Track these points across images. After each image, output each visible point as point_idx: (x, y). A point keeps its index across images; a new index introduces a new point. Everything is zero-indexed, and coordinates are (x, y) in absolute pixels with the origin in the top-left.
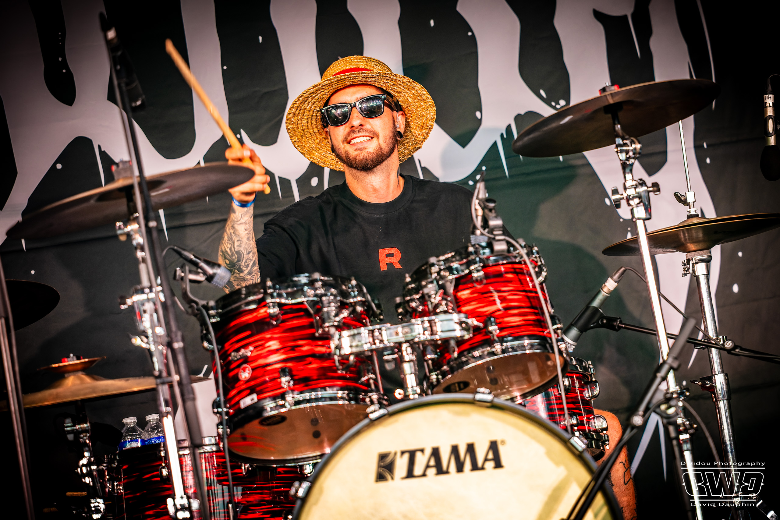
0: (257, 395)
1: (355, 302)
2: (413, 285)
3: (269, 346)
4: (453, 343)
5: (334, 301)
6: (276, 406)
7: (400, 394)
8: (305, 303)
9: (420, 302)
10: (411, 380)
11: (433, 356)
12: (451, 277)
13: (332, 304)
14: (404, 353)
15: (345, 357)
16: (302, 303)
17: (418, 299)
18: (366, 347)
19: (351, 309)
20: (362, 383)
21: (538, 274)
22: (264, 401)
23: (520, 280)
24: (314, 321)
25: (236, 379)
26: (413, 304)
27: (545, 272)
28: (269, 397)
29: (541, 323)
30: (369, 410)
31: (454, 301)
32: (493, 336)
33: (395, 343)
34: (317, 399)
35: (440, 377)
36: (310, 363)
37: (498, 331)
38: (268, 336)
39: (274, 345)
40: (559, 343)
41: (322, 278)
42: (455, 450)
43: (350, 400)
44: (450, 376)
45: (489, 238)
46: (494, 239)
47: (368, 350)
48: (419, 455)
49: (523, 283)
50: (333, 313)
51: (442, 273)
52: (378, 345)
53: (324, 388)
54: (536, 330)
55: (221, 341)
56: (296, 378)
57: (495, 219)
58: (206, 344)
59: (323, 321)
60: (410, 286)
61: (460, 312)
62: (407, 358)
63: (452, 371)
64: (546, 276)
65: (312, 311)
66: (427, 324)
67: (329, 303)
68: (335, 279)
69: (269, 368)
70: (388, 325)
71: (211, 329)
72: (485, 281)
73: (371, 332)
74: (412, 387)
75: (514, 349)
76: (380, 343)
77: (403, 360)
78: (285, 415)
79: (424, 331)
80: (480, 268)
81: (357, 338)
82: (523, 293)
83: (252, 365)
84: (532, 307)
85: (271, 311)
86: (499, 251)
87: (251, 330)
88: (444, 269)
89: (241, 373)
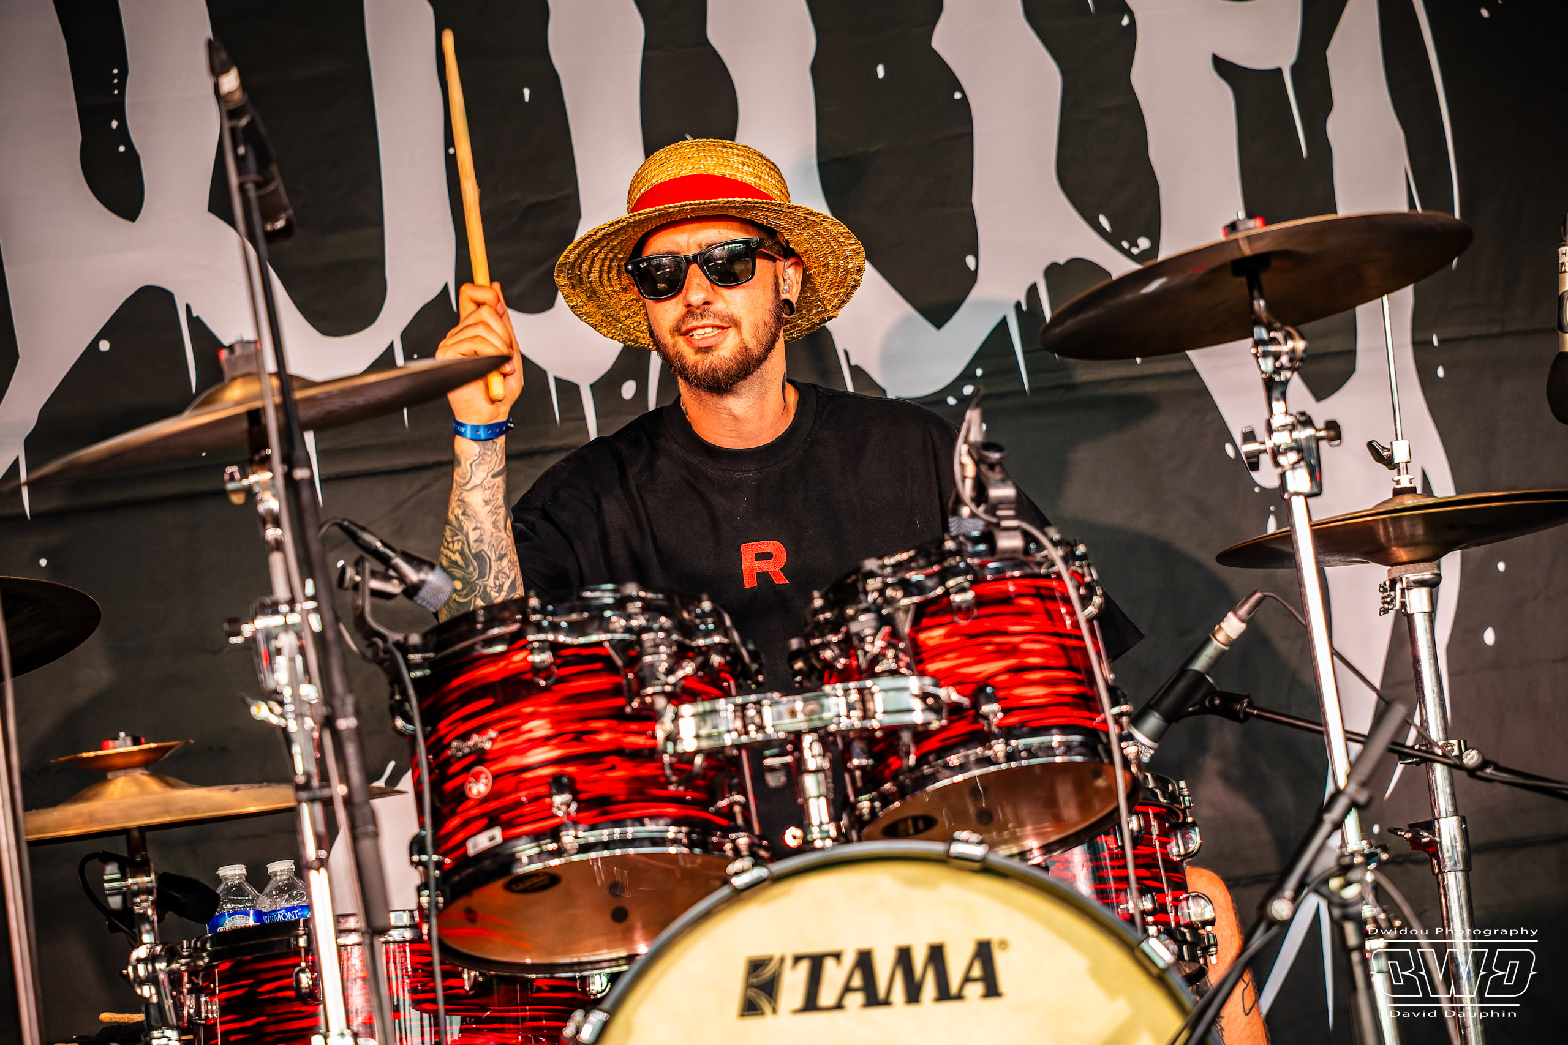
0: (502, 831)
1: (708, 646)
2: (828, 615)
3: (530, 731)
4: (906, 737)
5: (666, 642)
6: (541, 853)
7: (794, 837)
8: (607, 645)
9: (841, 650)
10: (818, 810)
11: (864, 762)
12: (906, 601)
13: (662, 649)
14: (807, 754)
15: (685, 758)
16: (599, 644)
17: (838, 643)
18: (728, 740)
19: (700, 659)
20: (718, 812)
21: (1085, 601)
22: (515, 843)
23: (1048, 612)
24: (624, 682)
25: (461, 795)
26: (828, 654)
27: (1100, 596)
28: (527, 834)
29: (1090, 703)
30: (732, 868)
31: (910, 651)
32: (990, 725)
33: (789, 733)
34: (624, 843)
35: (877, 804)
36: (613, 768)
37: (1000, 715)
38: (529, 710)
39: (539, 728)
40: (1123, 744)
41: (642, 594)
42: (904, 957)
43: (691, 845)
44: (897, 804)
45: (988, 524)
46: (998, 525)
47: (731, 746)
48: (829, 964)
49: (1054, 617)
50: (663, 667)
51: (889, 592)
52: (754, 735)
53: (639, 820)
54: (1077, 716)
55: (430, 718)
56: (583, 796)
57: (1001, 484)
58: (399, 723)
59: (642, 683)
60: (821, 617)
61: (922, 673)
62: (812, 764)
63: (902, 793)
65: (619, 662)
66: (854, 696)
67: (657, 646)
68: (668, 598)
69: (528, 775)
70: (776, 695)
71: (411, 691)
72: (976, 613)
73: (739, 708)
74: (821, 824)
75: (1031, 753)
76: (757, 731)
77: (803, 768)
78: (559, 872)
79: (849, 711)
80: (966, 585)
81: (710, 721)
82: (1053, 640)
83: (493, 768)
84: (1070, 668)
85: (537, 658)
86: (1006, 551)
87: (494, 697)
88: (892, 585)
89: (471, 785)
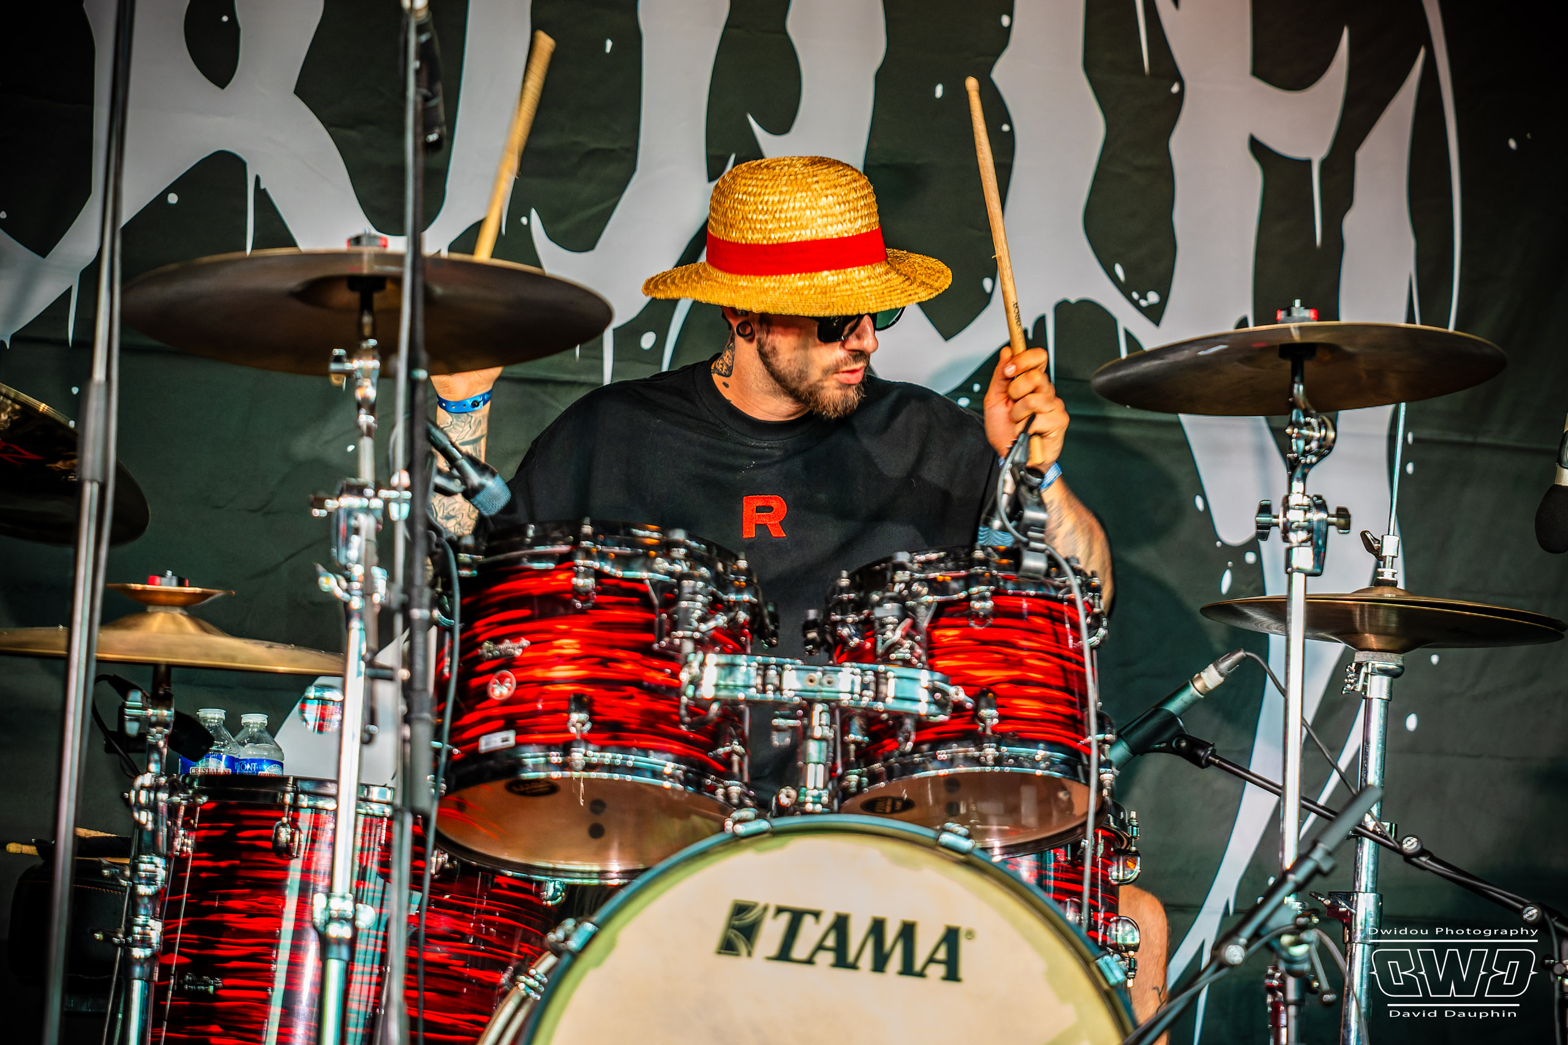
0: (517, 734)
1: (737, 602)
2: (852, 595)
3: (561, 647)
4: (909, 723)
5: (703, 592)
6: (547, 763)
7: (788, 797)
8: (648, 582)
9: (858, 630)
10: (815, 775)
11: (859, 738)
12: (930, 598)
13: (700, 597)
14: (815, 721)
15: (703, 703)
16: (641, 581)
17: (854, 623)
18: (743, 694)
19: (729, 614)
20: (716, 758)
21: (1092, 629)
22: (525, 749)
23: (1055, 634)
24: (657, 619)
25: (483, 694)
26: (845, 632)
27: (1105, 628)
28: (539, 742)
29: (1078, 726)
30: (733, 816)
31: (924, 645)
32: (984, 729)
33: (803, 698)
34: (623, 769)
35: (865, 780)
36: (630, 698)
37: (996, 721)
38: (562, 627)
39: (569, 646)
40: (1102, 770)
42: (877, 928)
43: (686, 782)
44: (882, 784)
45: (1017, 541)
46: (1026, 545)
47: (744, 700)
48: (808, 920)
49: (1060, 639)
50: (698, 613)
51: (916, 587)
52: (770, 695)
53: (645, 751)
54: (1063, 734)
55: (469, 617)
56: (597, 718)
58: (437, 614)
59: (675, 625)
60: (845, 596)
61: (932, 668)
62: (818, 732)
63: (890, 774)
64: (1104, 637)
65: (656, 601)
66: (870, 677)
67: (695, 593)
69: (550, 688)
71: (456, 587)
72: (990, 621)
73: (761, 667)
74: (815, 788)
75: (1018, 761)
76: (774, 691)
77: (809, 733)
78: (559, 783)
79: (862, 690)
80: (988, 594)
81: (730, 673)
82: (1057, 660)
83: (517, 675)
84: (1067, 690)
85: (579, 582)
86: (1029, 570)
87: (532, 609)
88: (920, 580)
89: (495, 686)
